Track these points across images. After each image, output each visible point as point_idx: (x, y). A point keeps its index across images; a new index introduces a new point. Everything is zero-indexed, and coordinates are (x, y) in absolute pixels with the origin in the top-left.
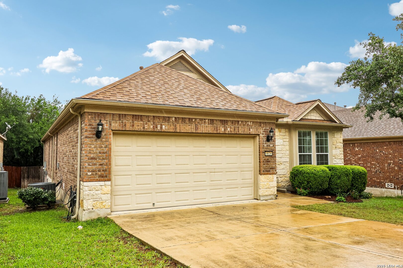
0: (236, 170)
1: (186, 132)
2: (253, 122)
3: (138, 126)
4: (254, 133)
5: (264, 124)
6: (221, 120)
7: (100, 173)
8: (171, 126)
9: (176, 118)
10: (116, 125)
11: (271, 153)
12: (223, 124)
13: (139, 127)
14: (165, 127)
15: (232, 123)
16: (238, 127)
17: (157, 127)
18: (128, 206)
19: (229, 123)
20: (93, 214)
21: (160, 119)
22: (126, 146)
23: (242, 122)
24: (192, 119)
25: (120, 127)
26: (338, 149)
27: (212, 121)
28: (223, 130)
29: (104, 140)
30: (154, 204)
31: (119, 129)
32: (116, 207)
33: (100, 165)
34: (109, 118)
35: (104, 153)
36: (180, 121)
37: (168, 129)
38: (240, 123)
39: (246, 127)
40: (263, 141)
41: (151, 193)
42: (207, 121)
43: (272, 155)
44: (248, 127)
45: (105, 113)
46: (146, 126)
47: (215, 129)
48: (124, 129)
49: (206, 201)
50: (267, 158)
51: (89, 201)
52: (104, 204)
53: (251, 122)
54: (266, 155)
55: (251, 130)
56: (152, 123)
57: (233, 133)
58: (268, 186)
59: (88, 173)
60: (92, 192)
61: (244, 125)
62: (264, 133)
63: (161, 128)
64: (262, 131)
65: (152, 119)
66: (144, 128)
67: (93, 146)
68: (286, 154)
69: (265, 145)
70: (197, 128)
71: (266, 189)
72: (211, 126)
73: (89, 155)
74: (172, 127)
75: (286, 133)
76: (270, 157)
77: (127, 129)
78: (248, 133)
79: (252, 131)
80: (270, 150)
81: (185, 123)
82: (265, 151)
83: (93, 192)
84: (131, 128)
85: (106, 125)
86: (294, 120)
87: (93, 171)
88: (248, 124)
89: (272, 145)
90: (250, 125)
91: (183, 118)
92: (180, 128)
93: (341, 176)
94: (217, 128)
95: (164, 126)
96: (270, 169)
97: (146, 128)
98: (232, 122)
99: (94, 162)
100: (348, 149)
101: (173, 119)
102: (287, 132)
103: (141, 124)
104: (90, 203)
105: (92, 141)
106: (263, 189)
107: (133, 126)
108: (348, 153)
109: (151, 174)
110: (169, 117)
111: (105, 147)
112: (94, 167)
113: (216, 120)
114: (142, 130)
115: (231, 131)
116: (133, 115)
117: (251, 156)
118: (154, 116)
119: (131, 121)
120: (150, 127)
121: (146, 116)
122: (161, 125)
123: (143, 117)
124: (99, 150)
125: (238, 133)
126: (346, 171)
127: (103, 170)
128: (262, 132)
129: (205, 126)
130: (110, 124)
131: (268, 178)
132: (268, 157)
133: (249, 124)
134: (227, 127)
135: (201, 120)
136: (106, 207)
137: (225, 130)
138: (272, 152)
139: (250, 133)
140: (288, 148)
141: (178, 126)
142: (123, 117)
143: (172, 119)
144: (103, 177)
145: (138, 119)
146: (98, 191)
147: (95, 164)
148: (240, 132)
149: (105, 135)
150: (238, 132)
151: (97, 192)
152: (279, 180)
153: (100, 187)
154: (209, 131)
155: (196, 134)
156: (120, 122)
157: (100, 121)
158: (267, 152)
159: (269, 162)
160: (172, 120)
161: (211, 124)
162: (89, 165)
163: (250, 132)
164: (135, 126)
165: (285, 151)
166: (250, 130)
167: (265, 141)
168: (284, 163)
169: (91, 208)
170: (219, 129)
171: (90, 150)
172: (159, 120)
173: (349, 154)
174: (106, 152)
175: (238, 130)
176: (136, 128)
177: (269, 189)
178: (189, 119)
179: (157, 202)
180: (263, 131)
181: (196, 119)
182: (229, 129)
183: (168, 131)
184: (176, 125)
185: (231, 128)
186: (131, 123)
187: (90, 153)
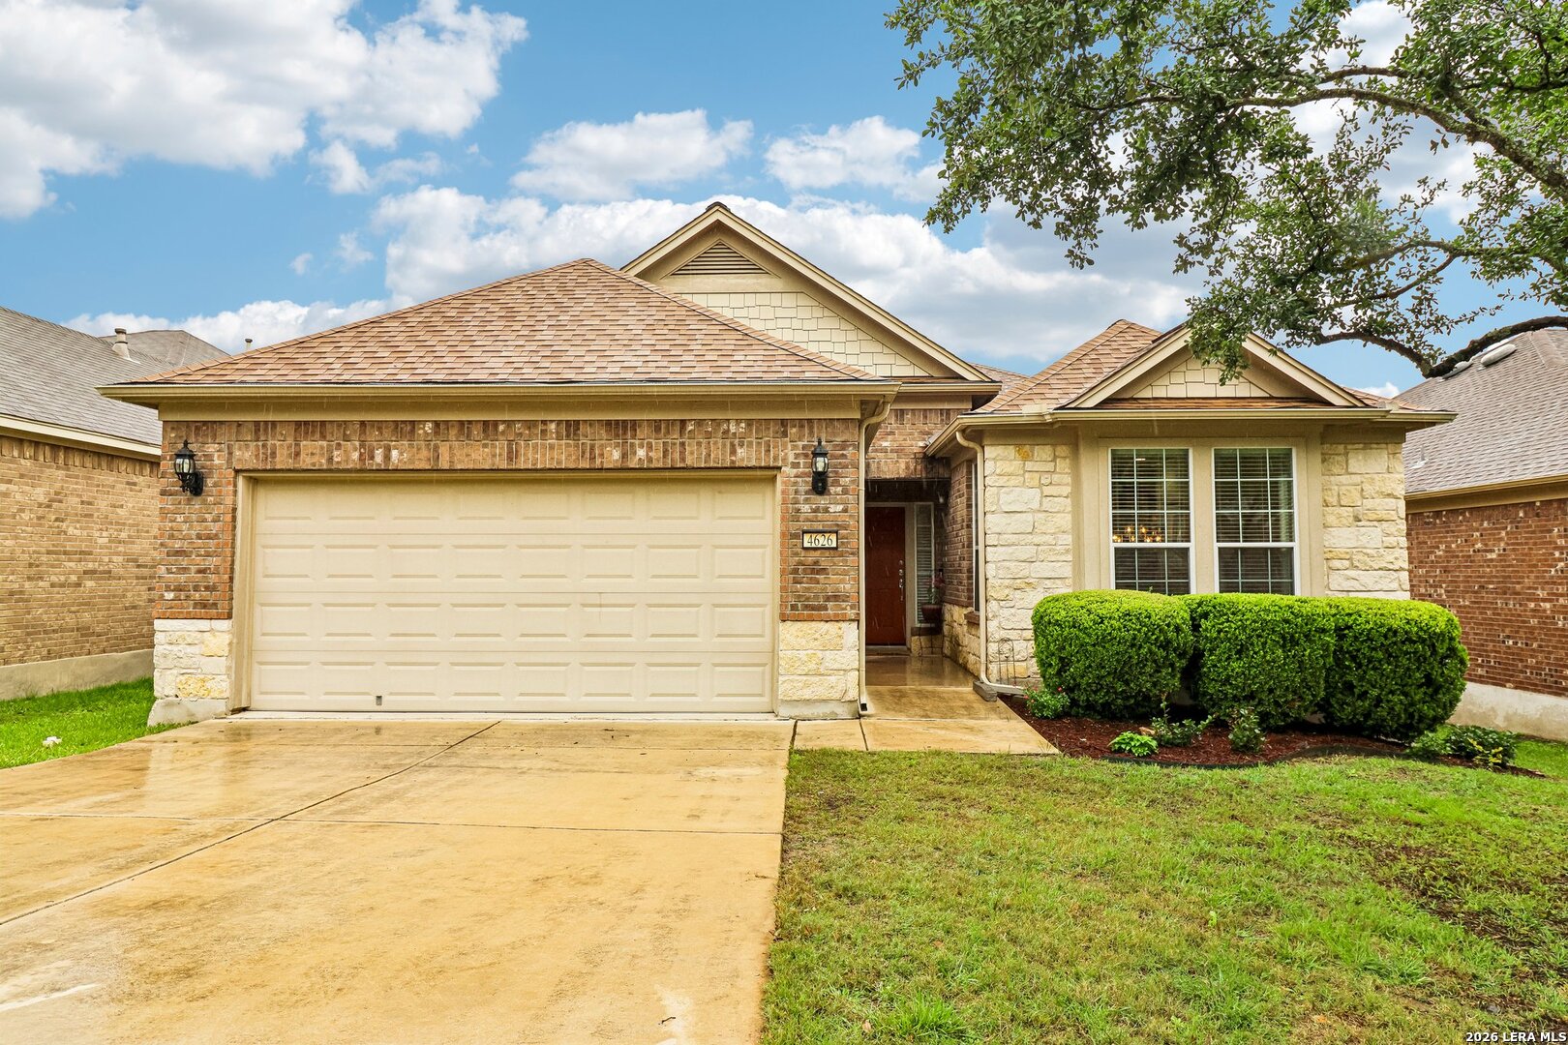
0: (694, 599)
1: (471, 467)
2: (749, 423)
3: (312, 454)
4: (753, 463)
5: (802, 426)
6: (609, 423)
7: (197, 595)
8: (418, 449)
9: (437, 424)
10: (246, 456)
11: (834, 537)
12: (617, 436)
13: (315, 459)
14: (401, 454)
15: (658, 429)
16: (683, 444)
17: (372, 458)
18: (299, 697)
19: (643, 432)
20: (176, 710)
21: (384, 431)
22: (295, 518)
23: (700, 423)
24: (496, 423)
25: (258, 460)
26: (1368, 523)
27: (572, 428)
28: (616, 455)
29: (212, 498)
30: (379, 698)
31: (256, 467)
32: (263, 697)
33: (199, 571)
34: (224, 434)
35: (209, 537)
36: (453, 432)
37: (411, 460)
38: (691, 428)
39: (715, 443)
40: (796, 492)
41: (372, 664)
42: (553, 426)
43: (834, 545)
44: (728, 442)
45: (215, 422)
46: (336, 453)
47: (583, 453)
48: (269, 467)
49: (565, 702)
50: (812, 557)
51: (169, 672)
52: (208, 685)
53: (738, 421)
54: (806, 545)
55: (739, 451)
56: (357, 443)
57: (660, 465)
58: (812, 666)
59: (166, 594)
60: (175, 648)
61: (708, 435)
62: (802, 461)
63: (387, 457)
64: (790, 456)
65: (356, 431)
66: (330, 459)
67: (180, 518)
68: (1058, 548)
69: (805, 508)
70: (512, 455)
71: (805, 678)
72: (568, 445)
73: (169, 542)
74: (424, 453)
75: (1058, 460)
76: (827, 553)
77: (278, 467)
78: (728, 465)
79: (744, 456)
80: (831, 526)
81: (468, 437)
82: (804, 532)
83: (180, 647)
84: (290, 464)
85: (219, 456)
86: (1062, 408)
87: (178, 589)
88: (727, 432)
89: (840, 508)
90: (734, 434)
91: (462, 423)
92: (452, 455)
93: (1252, 644)
94: (592, 448)
95: (395, 453)
96: (828, 599)
97: (336, 459)
98: (657, 425)
99: (184, 562)
100: (1556, 530)
101: (429, 427)
102: (1065, 458)
103: (322, 448)
104: (171, 678)
105: (180, 503)
106: (791, 677)
107: (297, 454)
108: (1556, 548)
109: (373, 605)
110: (413, 423)
111: (214, 521)
112: (182, 578)
113: (591, 423)
114: (325, 467)
115: (650, 460)
116: (298, 424)
117: (761, 550)
118: (363, 423)
119: (290, 441)
120: (349, 455)
121: (339, 424)
122: (388, 450)
123: (328, 426)
124: (198, 528)
125: (682, 465)
126: (1287, 621)
127: (207, 588)
128: (791, 458)
129: (543, 445)
130: (230, 454)
131: (815, 636)
132: (819, 552)
133: (733, 428)
134: (632, 445)
135: (530, 425)
136: (213, 695)
137: (624, 456)
138: (837, 532)
139: (733, 462)
140: (1065, 520)
141: (444, 450)
142: (266, 430)
143: (423, 428)
144: (205, 606)
145: (313, 432)
146: (193, 647)
147: (185, 570)
148: (690, 461)
149: (215, 485)
150: (683, 460)
151: (190, 650)
152: (1017, 648)
153: (199, 635)
154: (559, 462)
155: (510, 475)
156: (257, 446)
157: (186, 444)
158: (814, 536)
159: (823, 571)
160: (425, 432)
161: (568, 436)
162: (169, 571)
163: (733, 458)
164: (303, 456)
165: (1052, 534)
166: (733, 452)
167: (806, 493)
168: (1047, 582)
169: (172, 693)
170: (602, 455)
171: (172, 528)
172: (381, 433)
173: (1561, 549)
174: (216, 536)
175: (682, 453)
176: (306, 461)
177: (817, 678)
178: (485, 423)
179: (391, 694)
180: (797, 456)
181: (509, 423)
182: (641, 453)
183: (411, 467)
184: (436, 448)
185: (650, 447)
186: (289, 447)
187: (171, 537)
